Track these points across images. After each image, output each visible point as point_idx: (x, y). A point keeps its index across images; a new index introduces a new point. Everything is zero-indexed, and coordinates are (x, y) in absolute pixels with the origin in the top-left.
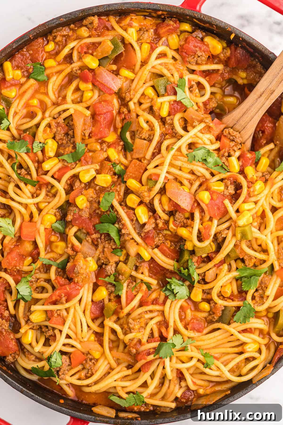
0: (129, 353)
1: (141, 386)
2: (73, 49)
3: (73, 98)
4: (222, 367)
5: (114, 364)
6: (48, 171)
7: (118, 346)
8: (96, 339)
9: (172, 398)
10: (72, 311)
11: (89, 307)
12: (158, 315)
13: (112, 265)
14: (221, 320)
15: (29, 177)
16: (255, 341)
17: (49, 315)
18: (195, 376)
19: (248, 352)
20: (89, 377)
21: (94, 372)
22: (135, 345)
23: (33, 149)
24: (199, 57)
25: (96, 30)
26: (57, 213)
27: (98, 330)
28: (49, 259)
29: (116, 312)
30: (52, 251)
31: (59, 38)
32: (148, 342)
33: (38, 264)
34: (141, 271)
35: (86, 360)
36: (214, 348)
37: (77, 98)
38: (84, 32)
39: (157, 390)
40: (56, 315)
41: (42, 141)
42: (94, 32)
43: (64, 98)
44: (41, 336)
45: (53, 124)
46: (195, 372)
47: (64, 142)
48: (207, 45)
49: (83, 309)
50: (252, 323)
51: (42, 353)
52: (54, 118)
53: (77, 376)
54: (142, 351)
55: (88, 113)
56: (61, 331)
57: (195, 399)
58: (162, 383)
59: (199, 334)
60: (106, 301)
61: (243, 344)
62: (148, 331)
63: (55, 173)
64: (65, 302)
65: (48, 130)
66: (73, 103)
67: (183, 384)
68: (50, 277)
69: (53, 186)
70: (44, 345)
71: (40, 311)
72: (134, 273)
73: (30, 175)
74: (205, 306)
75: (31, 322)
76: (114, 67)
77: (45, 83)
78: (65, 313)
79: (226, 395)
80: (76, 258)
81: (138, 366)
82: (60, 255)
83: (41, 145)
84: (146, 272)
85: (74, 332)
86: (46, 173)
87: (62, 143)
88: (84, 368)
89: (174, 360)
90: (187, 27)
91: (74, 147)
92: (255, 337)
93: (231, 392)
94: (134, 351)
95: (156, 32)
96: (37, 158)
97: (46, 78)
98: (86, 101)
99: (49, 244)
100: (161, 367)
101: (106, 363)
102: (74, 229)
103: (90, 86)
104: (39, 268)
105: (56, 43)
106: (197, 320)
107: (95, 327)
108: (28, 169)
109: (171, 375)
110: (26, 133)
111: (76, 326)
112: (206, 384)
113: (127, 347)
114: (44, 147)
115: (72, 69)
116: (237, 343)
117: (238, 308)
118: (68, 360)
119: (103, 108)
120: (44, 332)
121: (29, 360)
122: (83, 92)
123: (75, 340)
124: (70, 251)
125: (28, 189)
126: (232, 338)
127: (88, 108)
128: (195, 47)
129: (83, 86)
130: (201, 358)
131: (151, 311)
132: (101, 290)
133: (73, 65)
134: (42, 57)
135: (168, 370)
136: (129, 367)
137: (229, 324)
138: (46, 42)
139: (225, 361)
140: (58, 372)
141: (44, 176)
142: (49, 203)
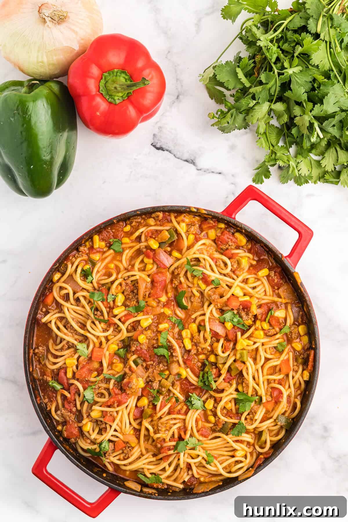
0: (156, 446)
1: (161, 470)
2: (142, 233)
3: (139, 267)
4: (218, 464)
5: (144, 452)
6: (116, 315)
7: (148, 440)
8: (134, 433)
9: (182, 481)
10: (120, 413)
11: (133, 411)
12: (179, 422)
13: (156, 383)
14: (221, 430)
15: (102, 318)
16: (243, 450)
17: (104, 414)
18: (199, 468)
19: (237, 457)
20: (126, 459)
21: (130, 456)
22: (161, 441)
23: (107, 299)
24: (229, 246)
25: (160, 221)
26: (119, 344)
27: (137, 427)
28: (109, 375)
29: (151, 416)
30: (112, 369)
31: (134, 224)
32: (170, 441)
33: (101, 377)
34: (175, 388)
35: (125, 447)
36: (215, 450)
37: (141, 268)
38: (151, 221)
39: (172, 474)
40: (109, 415)
41: (114, 294)
42: (158, 223)
43: (133, 266)
44: (96, 427)
45: (124, 284)
46: (200, 465)
47: (130, 297)
48: (237, 239)
49: (128, 412)
50: (243, 437)
51: (96, 439)
52: (124, 280)
53: (118, 457)
54: (165, 447)
55: (149, 280)
56: (111, 426)
57: (197, 485)
58: (175, 470)
59: (205, 439)
60: (146, 408)
61: (235, 450)
62: (171, 433)
63: (122, 317)
64: (116, 407)
65: (120, 287)
66: (139, 271)
67: (190, 473)
68: (109, 387)
69: (118, 326)
70: (98, 433)
71: (98, 410)
72: (171, 388)
73: (103, 316)
74: (212, 419)
75: (91, 417)
76: (169, 249)
77: (121, 253)
78: (115, 414)
79: (219, 485)
80: (131, 377)
81: (161, 456)
82: (117, 372)
83: (113, 297)
84: (178, 389)
85: (120, 427)
86: (115, 316)
87: (129, 298)
88: (123, 453)
89: (186, 455)
90: (222, 226)
91: (138, 302)
92: (244, 446)
93: (223, 483)
94: (159, 446)
95: (200, 227)
96: (109, 305)
97: (121, 250)
98: (148, 271)
99: (111, 364)
100: (176, 460)
101: (139, 450)
102: (134, 357)
103: (151, 261)
104: (102, 380)
105: (132, 227)
106: (205, 429)
107: (135, 424)
108: (102, 312)
109: (182, 465)
110: (103, 287)
111: (121, 423)
112: (206, 474)
113: (155, 442)
114: (115, 298)
115: (140, 247)
116: (231, 449)
117: (234, 425)
118: (113, 446)
119: (159, 278)
120: (98, 425)
121: (86, 442)
122: (146, 264)
123: (120, 433)
124: (127, 370)
125: (100, 326)
126: (228, 445)
127: (149, 276)
128: (228, 238)
129: (146, 260)
130: (205, 457)
131: (175, 419)
132: (144, 400)
133: (141, 244)
134: (121, 235)
135: (181, 462)
136: (154, 455)
137: (227, 434)
138: (125, 225)
139: (221, 460)
140: (105, 454)
141: (113, 319)
142: (115, 336)
